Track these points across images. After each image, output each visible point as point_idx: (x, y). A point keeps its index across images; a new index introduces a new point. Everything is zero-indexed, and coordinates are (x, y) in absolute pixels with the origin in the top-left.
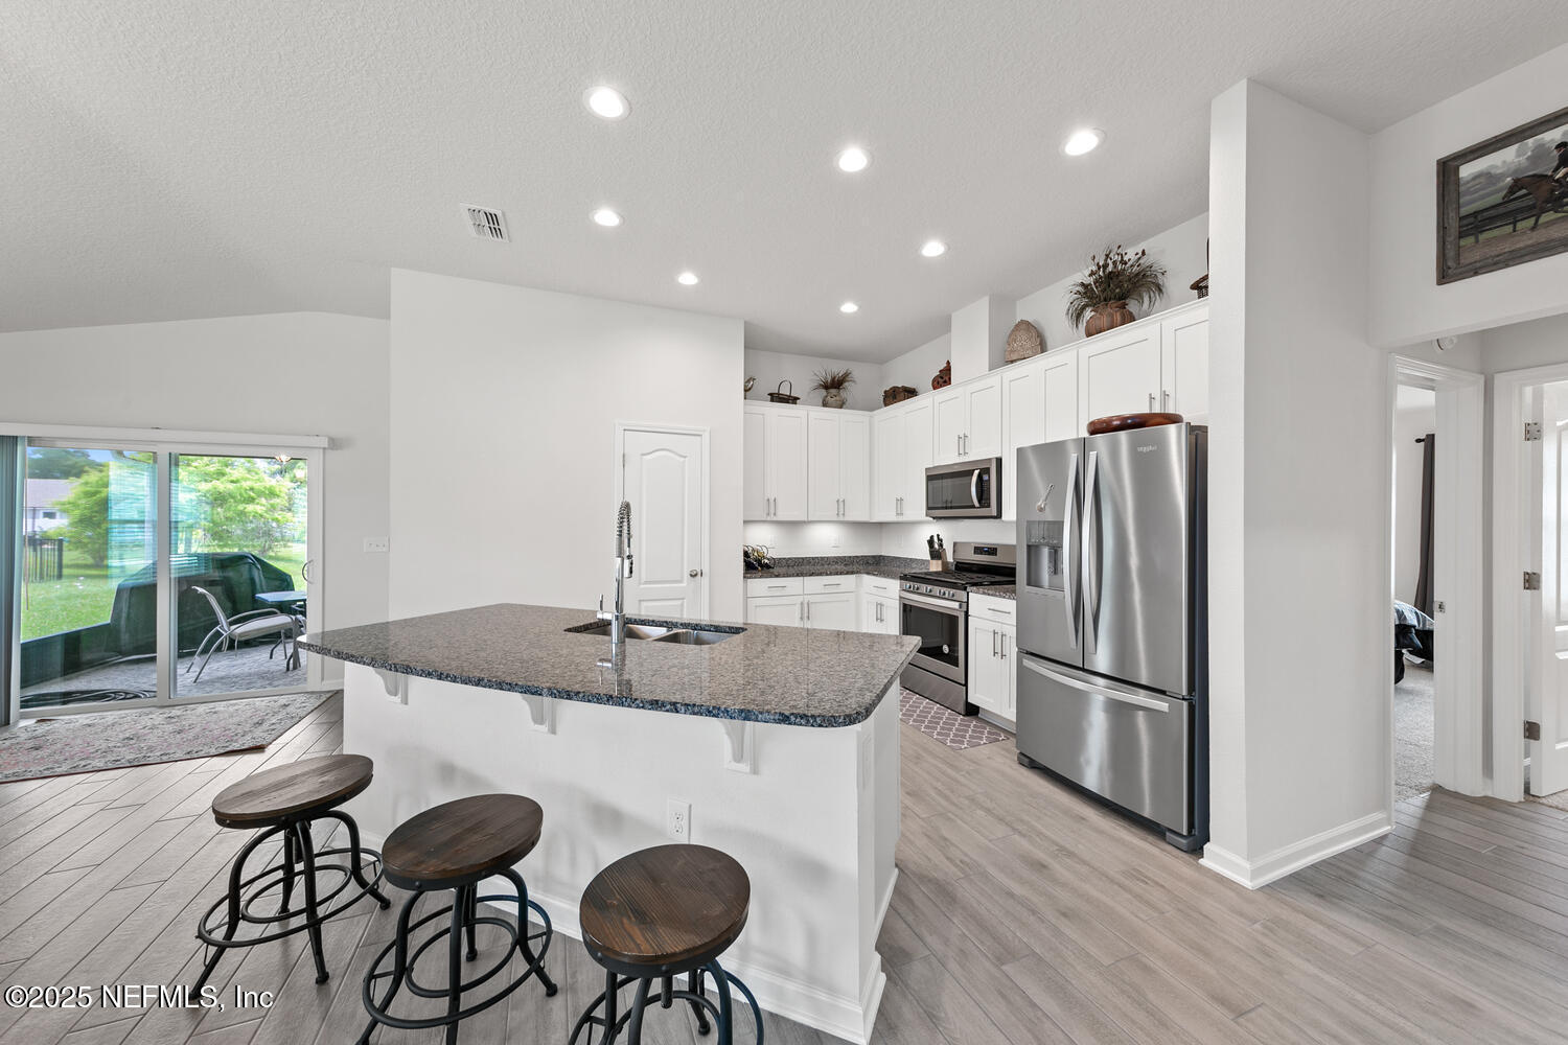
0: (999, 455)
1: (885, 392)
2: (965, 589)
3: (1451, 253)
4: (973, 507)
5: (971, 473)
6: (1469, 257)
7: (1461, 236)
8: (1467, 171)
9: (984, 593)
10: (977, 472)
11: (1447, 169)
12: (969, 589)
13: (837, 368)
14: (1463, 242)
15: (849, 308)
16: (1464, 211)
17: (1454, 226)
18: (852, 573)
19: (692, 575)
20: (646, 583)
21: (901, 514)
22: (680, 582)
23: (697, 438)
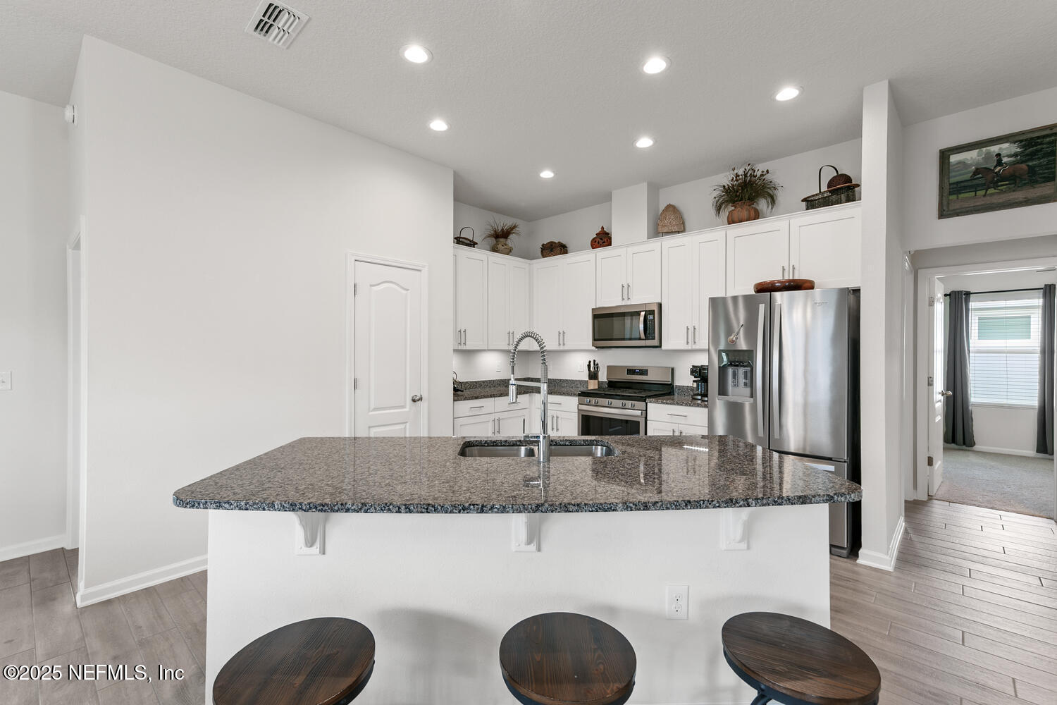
0: (660, 301)
1: (543, 245)
2: (645, 401)
3: (945, 202)
4: (640, 339)
5: (638, 313)
6: (954, 206)
7: (951, 193)
8: (954, 158)
9: (662, 403)
10: (643, 313)
11: (944, 155)
12: (648, 400)
13: (504, 222)
14: (951, 197)
15: (547, 174)
16: (952, 180)
17: (947, 187)
18: (527, 393)
19: (414, 401)
20: (375, 409)
21: (564, 344)
22: (403, 407)
23: (419, 273)
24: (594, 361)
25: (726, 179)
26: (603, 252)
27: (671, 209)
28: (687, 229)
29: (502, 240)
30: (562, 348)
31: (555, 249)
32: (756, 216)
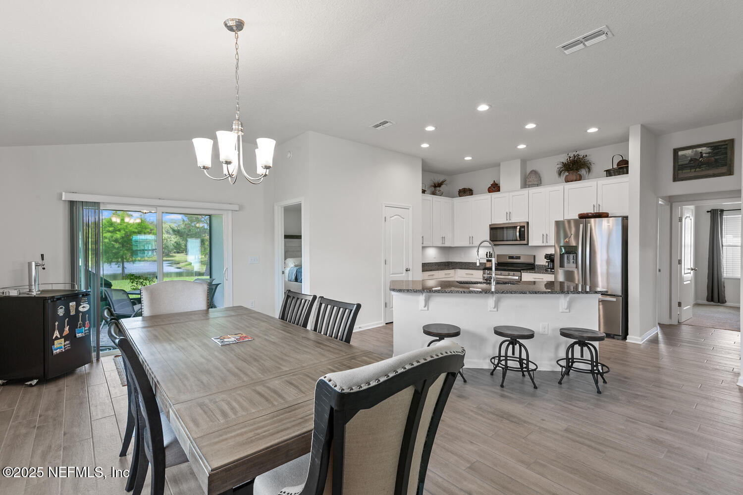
0: (527, 221)
1: (460, 190)
2: (520, 272)
3: (676, 174)
4: (517, 240)
5: (515, 227)
6: (681, 176)
7: (679, 170)
8: (680, 153)
9: (530, 272)
10: (518, 227)
11: (676, 151)
12: (522, 271)
14: (679, 172)
15: (468, 158)
16: (680, 163)
17: (677, 167)
18: (454, 269)
19: (407, 271)
20: (393, 274)
21: (472, 243)
22: (402, 273)
23: (408, 210)
24: (490, 252)
25: (564, 158)
26: (495, 195)
27: (534, 172)
28: (542, 184)
29: (438, 188)
30: (471, 245)
31: (466, 192)
32: (580, 178)
